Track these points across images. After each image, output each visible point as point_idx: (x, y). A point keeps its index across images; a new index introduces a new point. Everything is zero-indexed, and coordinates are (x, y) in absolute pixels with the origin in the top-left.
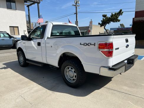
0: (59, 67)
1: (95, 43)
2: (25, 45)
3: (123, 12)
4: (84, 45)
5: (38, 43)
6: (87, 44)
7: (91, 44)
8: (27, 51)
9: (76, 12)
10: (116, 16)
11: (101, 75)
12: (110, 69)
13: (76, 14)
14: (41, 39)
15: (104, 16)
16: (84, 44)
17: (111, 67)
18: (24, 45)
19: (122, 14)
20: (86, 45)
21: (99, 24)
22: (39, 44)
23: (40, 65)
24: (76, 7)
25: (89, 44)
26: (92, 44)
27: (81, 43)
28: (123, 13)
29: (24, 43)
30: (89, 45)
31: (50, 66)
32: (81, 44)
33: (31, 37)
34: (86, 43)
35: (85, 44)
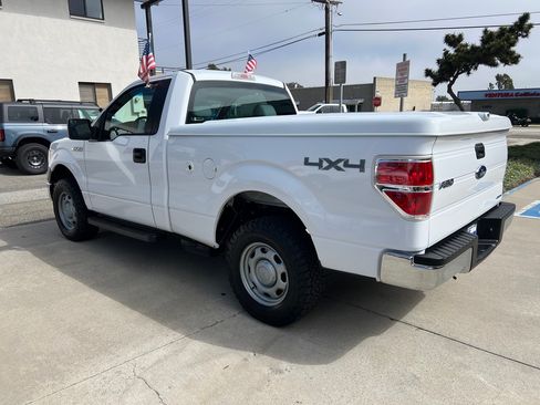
0: (217, 246)
1: (363, 162)
2: (82, 157)
3: (531, 26)
4: (319, 165)
5: (136, 151)
6: (333, 164)
7: (347, 164)
8: (90, 180)
9: (327, 27)
10: (508, 39)
11: (384, 281)
12: (419, 260)
13: (327, 33)
14: (146, 137)
15: (452, 40)
16: (321, 161)
17: (423, 252)
18: (79, 155)
19: (527, 32)
20: (327, 168)
21: (428, 73)
22: (140, 155)
23: (145, 238)
24: (327, 10)
25: (341, 165)
26: (350, 163)
27: (306, 159)
28: (531, 30)
29: (80, 149)
30: (339, 169)
31: (182, 241)
32: (307, 162)
33: (107, 128)
34: (327, 160)
35: (325, 164)
